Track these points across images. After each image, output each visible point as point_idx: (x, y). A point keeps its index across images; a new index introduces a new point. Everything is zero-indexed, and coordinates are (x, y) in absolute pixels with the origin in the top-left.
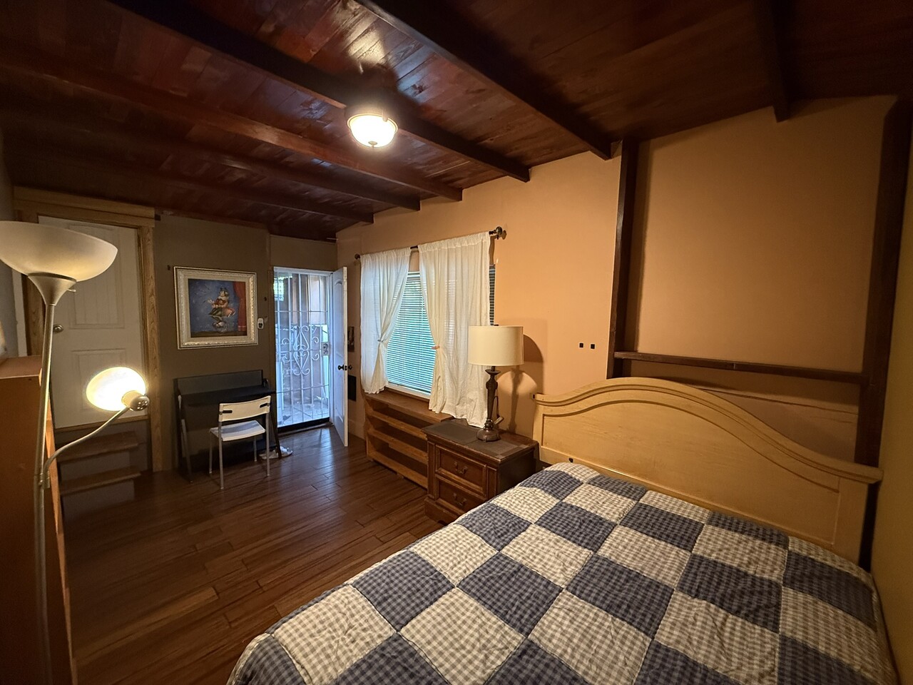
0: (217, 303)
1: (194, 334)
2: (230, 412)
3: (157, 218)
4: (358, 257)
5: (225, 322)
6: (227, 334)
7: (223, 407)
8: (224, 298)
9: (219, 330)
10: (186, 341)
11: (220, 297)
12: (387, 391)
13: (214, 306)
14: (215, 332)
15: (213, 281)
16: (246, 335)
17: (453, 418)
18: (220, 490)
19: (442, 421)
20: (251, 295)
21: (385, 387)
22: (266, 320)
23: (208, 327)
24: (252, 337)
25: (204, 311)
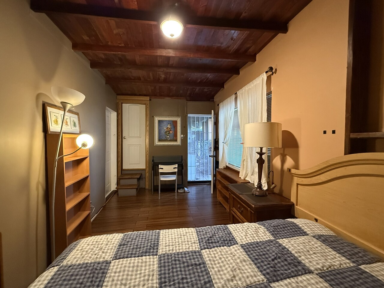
0: (167, 129)
1: (160, 140)
2: (162, 169)
3: (150, 100)
4: (218, 105)
5: (170, 136)
6: (170, 141)
7: (160, 166)
8: (169, 127)
9: (168, 139)
10: (157, 143)
11: (168, 127)
12: (227, 168)
13: (166, 130)
14: (166, 140)
15: (166, 121)
16: (177, 141)
17: (250, 182)
18: (158, 199)
19: (241, 183)
20: (179, 126)
21: (226, 166)
22: (184, 135)
23: (164, 138)
24: (179, 142)
25: (163, 132)
